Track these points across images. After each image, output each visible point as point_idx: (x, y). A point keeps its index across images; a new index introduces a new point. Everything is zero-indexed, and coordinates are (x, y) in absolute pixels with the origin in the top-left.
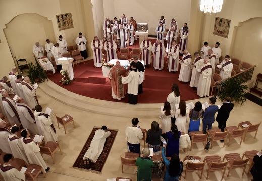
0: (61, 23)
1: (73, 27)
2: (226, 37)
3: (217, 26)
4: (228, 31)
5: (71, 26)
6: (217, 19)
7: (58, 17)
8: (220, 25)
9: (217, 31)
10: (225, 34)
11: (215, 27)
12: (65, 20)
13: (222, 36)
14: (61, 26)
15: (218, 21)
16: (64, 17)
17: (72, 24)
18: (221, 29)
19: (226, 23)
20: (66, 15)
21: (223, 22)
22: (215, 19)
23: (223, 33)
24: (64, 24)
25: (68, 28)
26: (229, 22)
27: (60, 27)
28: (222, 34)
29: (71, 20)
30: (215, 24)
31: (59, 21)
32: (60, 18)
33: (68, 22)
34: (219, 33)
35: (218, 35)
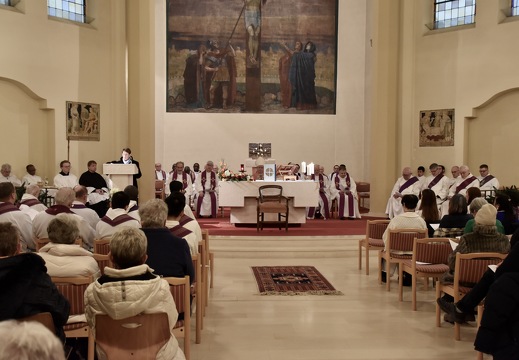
0: (75, 123)
1: (98, 139)
2: (451, 143)
3: (426, 127)
4: (453, 130)
5: (94, 135)
6: (423, 115)
7: (70, 106)
8: (432, 125)
9: (428, 137)
10: (448, 139)
11: (422, 131)
12: (83, 119)
13: (442, 145)
14: (73, 130)
15: (427, 118)
16: (84, 110)
17: (98, 133)
18: (436, 131)
19: (446, 117)
20: (88, 107)
21: (438, 118)
22: (418, 116)
23: (442, 137)
24: (81, 126)
25: (88, 139)
26: (451, 114)
27: (70, 131)
28: (440, 141)
29: (97, 123)
30: (421, 126)
31: (70, 117)
32: (74, 111)
33: (91, 123)
34: (433, 141)
35: (431, 145)
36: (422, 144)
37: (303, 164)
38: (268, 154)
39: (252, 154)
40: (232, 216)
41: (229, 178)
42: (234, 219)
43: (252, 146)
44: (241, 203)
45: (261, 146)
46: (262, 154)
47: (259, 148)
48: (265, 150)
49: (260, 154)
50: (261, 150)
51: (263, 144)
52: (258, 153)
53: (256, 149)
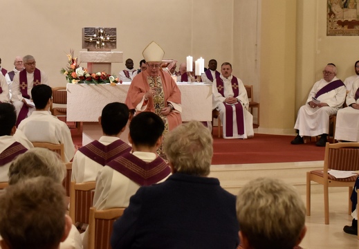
3: (337, 9)
9: (340, 23)
11: (331, 13)
30: (329, 6)
34: (346, 28)
35: (344, 34)
36: (331, 33)
37: (190, 59)
38: (112, 43)
39: (88, 44)
41: (82, 79)
43: (88, 31)
45: (102, 32)
46: (103, 44)
47: (100, 34)
48: (108, 38)
49: (101, 43)
50: (102, 38)
51: (105, 30)
52: (98, 42)
53: (95, 35)
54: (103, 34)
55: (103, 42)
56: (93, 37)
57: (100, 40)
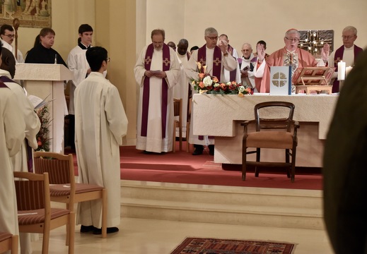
5: (42, 18)
14: (5, 9)
17: (48, 16)
24: (19, 3)
27: (0, 11)
37: (341, 66)
40: (216, 152)
41: (210, 89)
42: (220, 157)
44: (228, 131)
45: (315, 35)
46: (316, 50)
47: (312, 39)
48: (322, 43)
49: (313, 49)
50: (315, 42)
51: (318, 33)
52: (310, 48)
53: (306, 40)
54: (316, 38)
55: (315, 47)
56: (304, 42)
57: (312, 45)
